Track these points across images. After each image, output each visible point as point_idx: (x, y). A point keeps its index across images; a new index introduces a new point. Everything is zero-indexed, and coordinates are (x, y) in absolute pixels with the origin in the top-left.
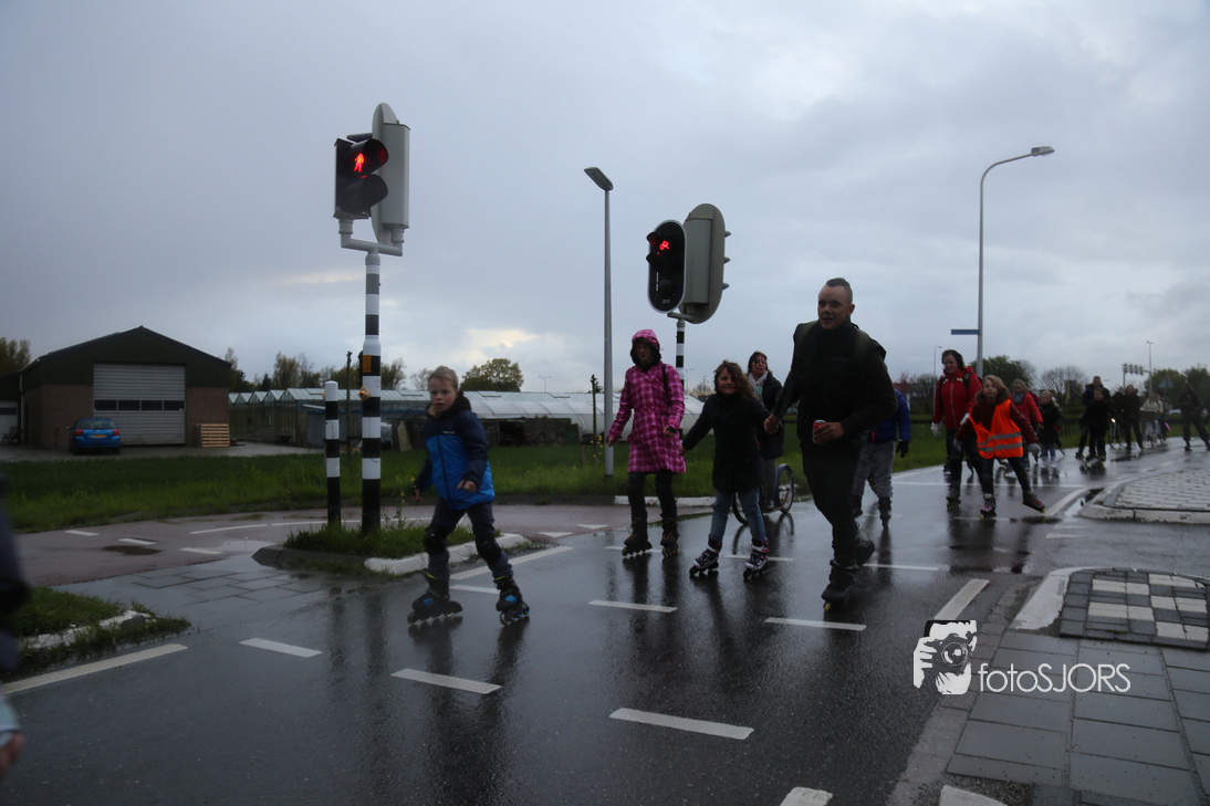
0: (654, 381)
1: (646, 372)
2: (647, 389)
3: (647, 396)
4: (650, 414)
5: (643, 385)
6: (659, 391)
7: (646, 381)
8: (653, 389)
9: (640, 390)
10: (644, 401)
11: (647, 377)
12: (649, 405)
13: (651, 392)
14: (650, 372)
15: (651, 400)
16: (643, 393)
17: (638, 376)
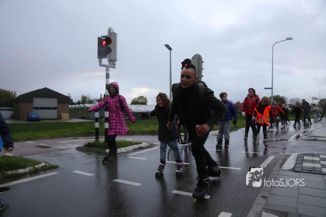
0: (116, 102)
1: (113, 98)
2: (113, 105)
3: (112, 108)
4: (113, 114)
5: (111, 103)
6: (117, 106)
7: (113, 102)
8: (115, 105)
9: (110, 105)
10: (112, 109)
11: (113, 100)
12: (113, 111)
13: (114, 106)
14: (114, 98)
15: (114, 109)
16: (111, 106)
17: (110, 99)
